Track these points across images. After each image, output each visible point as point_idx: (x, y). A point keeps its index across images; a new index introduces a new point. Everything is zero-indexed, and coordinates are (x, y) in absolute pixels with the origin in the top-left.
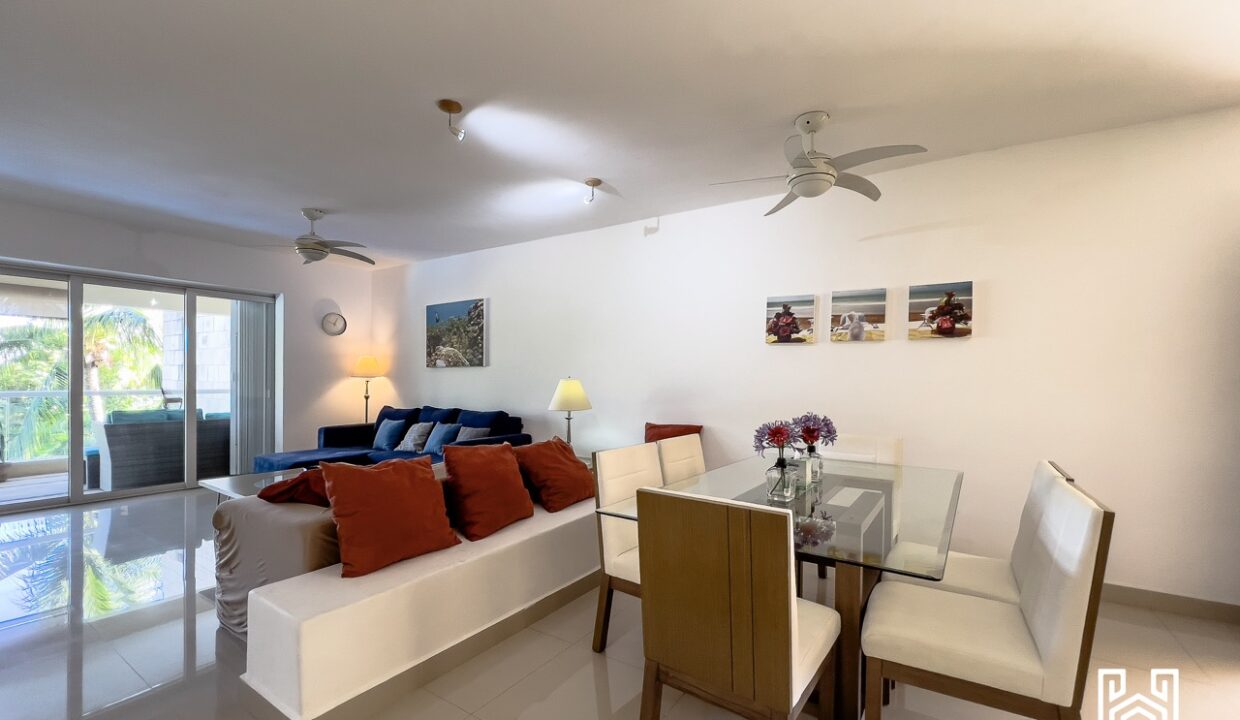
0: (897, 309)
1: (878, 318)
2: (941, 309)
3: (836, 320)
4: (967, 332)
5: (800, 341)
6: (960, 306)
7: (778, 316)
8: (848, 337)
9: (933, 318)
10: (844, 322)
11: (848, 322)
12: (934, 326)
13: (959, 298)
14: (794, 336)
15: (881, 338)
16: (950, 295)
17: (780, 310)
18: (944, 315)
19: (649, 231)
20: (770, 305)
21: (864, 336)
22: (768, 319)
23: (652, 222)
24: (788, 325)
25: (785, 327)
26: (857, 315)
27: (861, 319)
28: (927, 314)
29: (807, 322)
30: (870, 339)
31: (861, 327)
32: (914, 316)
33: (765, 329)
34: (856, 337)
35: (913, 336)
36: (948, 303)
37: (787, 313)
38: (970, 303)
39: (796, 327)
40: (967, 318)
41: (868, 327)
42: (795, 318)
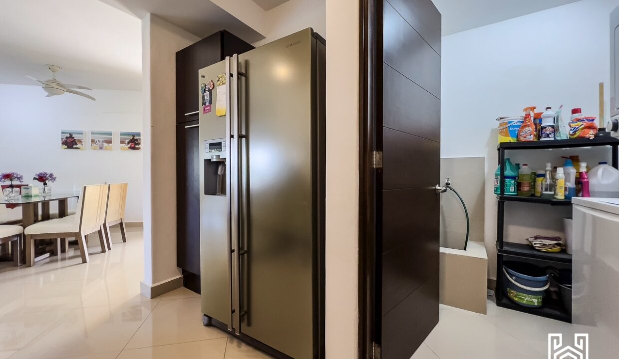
0: (116, 139)
1: (109, 142)
2: (131, 140)
3: (93, 141)
4: (138, 149)
6: (137, 140)
7: (67, 138)
8: (98, 148)
9: (128, 143)
10: (96, 142)
11: (98, 142)
12: (129, 146)
13: (136, 137)
14: (75, 146)
15: (110, 149)
16: (134, 136)
17: (68, 135)
18: (132, 142)
20: (62, 133)
21: (104, 148)
22: (62, 139)
24: (72, 142)
25: (70, 142)
26: (101, 140)
27: (103, 142)
28: (126, 142)
29: (80, 141)
30: (106, 149)
31: (103, 145)
32: (122, 142)
33: (61, 143)
34: (101, 148)
35: (122, 149)
36: (133, 138)
37: (71, 136)
38: (140, 139)
39: (76, 143)
40: (139, 144)
41: (105, 145)
42: (75, 139)
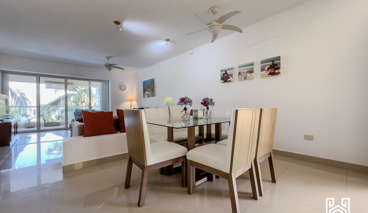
0: (257, 68)
1: (251, 72)
2: (270, 66)
3: (240, 73)
4: (279, 73)
5: (230, 81)
6: (276, 65)
7: (224, 74)
8: (243, 79)
9: (268, 70)
10: (242, 74)
11: (243, 74)
12: (269, 72)
13: (276, 62)
14: (228, 80)
15: (253, 78)
16: (273, 61)
17: (224, 72)
18: (272, 68)
19: (191, 54)
20: (221, 71)
21: (248, 78)
22: (221, 76)
23: (191, 51)
24: (226, 77)
25: (226, 78)
26: (245, 71)
27: (247, 73)
28: (266, 68)
29: (231, 75)
30: (249, 79)
31: (247, 75)
32: (262, 70)
33: (220, 79)
34: (245, 79)
35: (262, 76)
36: (273, 64)
37: (226, 73)
38: (280, 63)
39: (229, 77)
40: (279, 68)
41: (249, 75)
42: (228, 74)
